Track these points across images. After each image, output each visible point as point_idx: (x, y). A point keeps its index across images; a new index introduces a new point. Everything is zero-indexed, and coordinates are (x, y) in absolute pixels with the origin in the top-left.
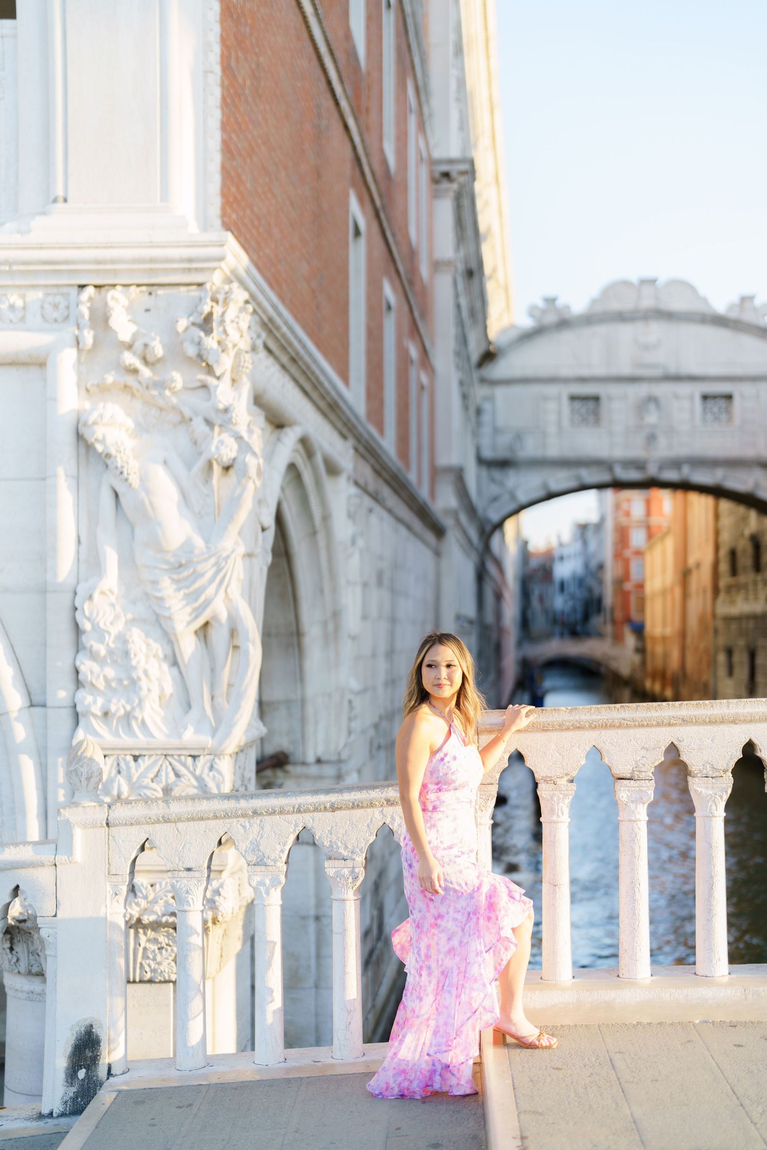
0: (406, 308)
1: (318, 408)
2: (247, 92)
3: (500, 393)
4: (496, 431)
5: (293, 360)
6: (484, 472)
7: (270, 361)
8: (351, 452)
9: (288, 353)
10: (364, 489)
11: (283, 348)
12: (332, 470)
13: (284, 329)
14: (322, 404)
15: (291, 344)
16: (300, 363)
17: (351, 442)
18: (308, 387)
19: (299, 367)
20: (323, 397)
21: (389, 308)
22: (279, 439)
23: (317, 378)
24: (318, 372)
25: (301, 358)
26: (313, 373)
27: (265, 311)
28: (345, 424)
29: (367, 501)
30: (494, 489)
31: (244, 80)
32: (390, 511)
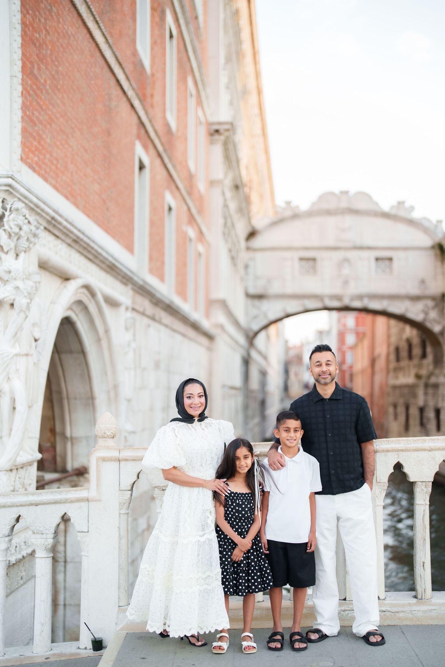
0: (185, 208)
1: (101, 268)
2: (48, 87)
3: (259, 256)
4: (257, 278)
5: (75, 241)
6: (249, 302)
7: (59, 242)
8: (131, 292)
9: (71, 238)
10: (143, 314)
11: (67, 235)
12: (113, 303)
13: (65, 223)
14: (104, 266)
15: (72, 232)
16: (81, 243)
17: (130, 286)
18: (91, 257)
19: (80, 245)
20: (103, 262)
21: (170, 209)
22: (65, 287)
23: (96, 251)
24: (96, 247)
25: (82, 240)
26: (92, 248)
27: (47, 214)
28: (123, 277)
29: (146, 320)
30: (255, 312)
31: (45, 81)
32: (166, 326)
